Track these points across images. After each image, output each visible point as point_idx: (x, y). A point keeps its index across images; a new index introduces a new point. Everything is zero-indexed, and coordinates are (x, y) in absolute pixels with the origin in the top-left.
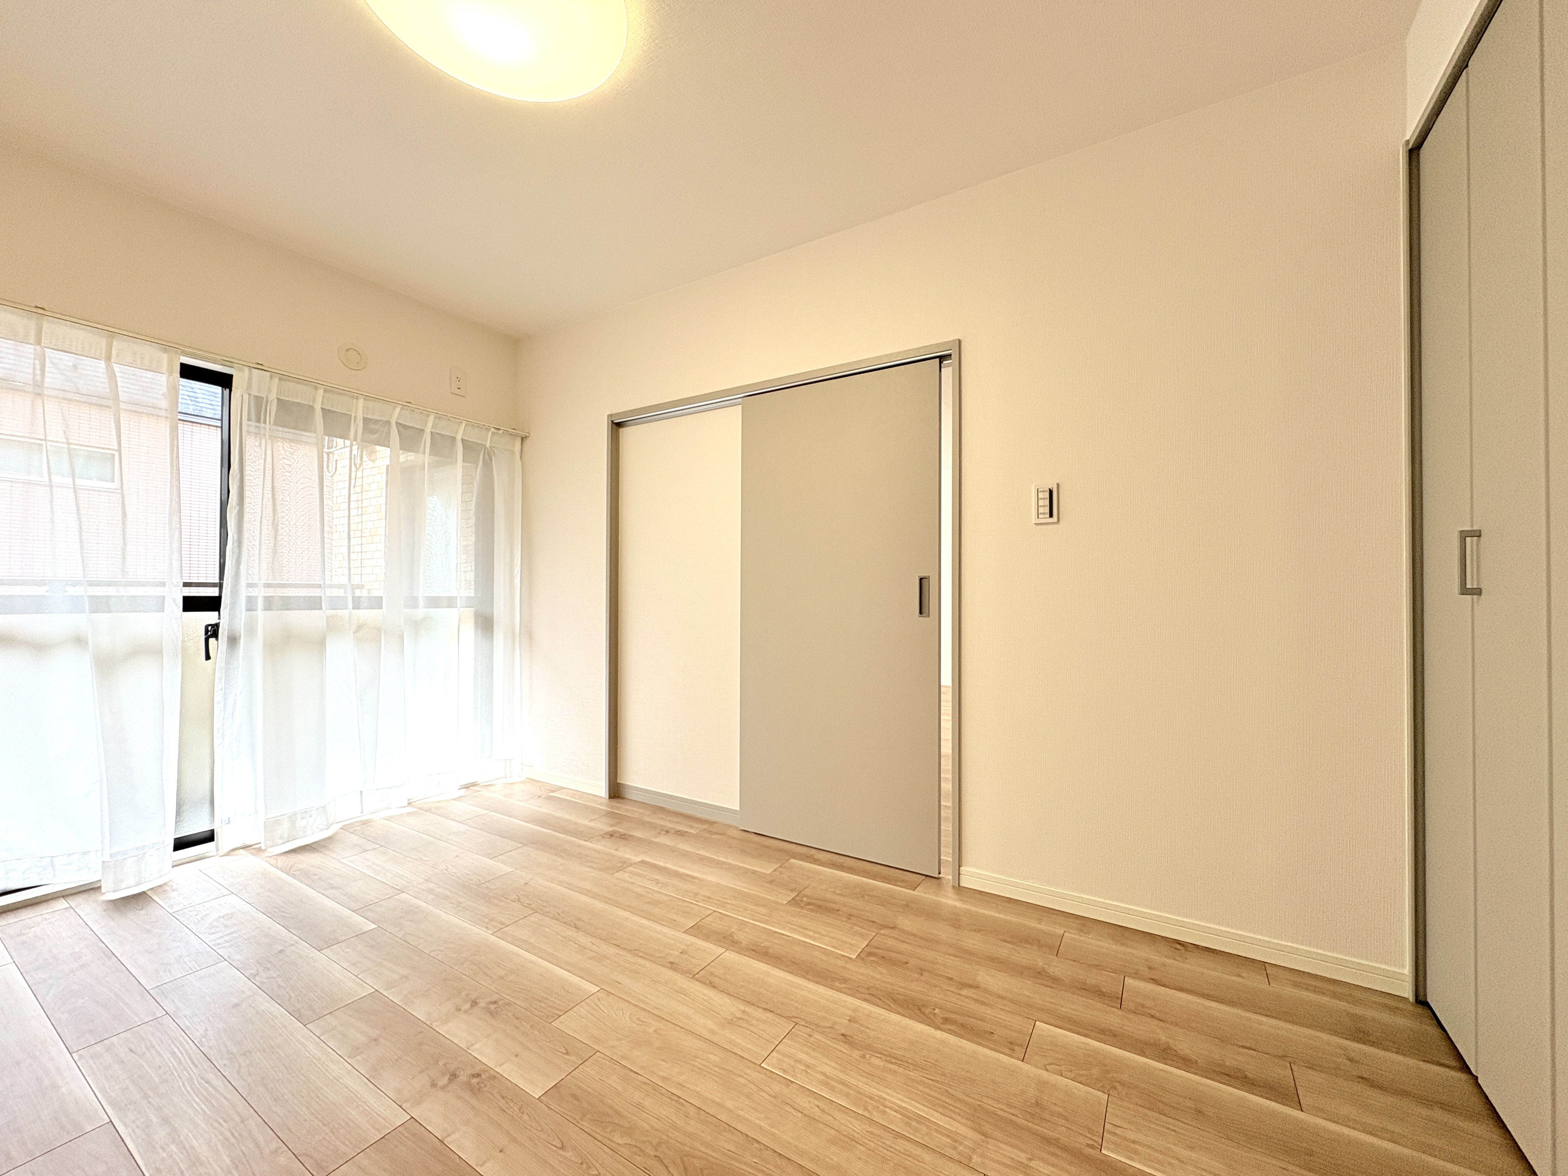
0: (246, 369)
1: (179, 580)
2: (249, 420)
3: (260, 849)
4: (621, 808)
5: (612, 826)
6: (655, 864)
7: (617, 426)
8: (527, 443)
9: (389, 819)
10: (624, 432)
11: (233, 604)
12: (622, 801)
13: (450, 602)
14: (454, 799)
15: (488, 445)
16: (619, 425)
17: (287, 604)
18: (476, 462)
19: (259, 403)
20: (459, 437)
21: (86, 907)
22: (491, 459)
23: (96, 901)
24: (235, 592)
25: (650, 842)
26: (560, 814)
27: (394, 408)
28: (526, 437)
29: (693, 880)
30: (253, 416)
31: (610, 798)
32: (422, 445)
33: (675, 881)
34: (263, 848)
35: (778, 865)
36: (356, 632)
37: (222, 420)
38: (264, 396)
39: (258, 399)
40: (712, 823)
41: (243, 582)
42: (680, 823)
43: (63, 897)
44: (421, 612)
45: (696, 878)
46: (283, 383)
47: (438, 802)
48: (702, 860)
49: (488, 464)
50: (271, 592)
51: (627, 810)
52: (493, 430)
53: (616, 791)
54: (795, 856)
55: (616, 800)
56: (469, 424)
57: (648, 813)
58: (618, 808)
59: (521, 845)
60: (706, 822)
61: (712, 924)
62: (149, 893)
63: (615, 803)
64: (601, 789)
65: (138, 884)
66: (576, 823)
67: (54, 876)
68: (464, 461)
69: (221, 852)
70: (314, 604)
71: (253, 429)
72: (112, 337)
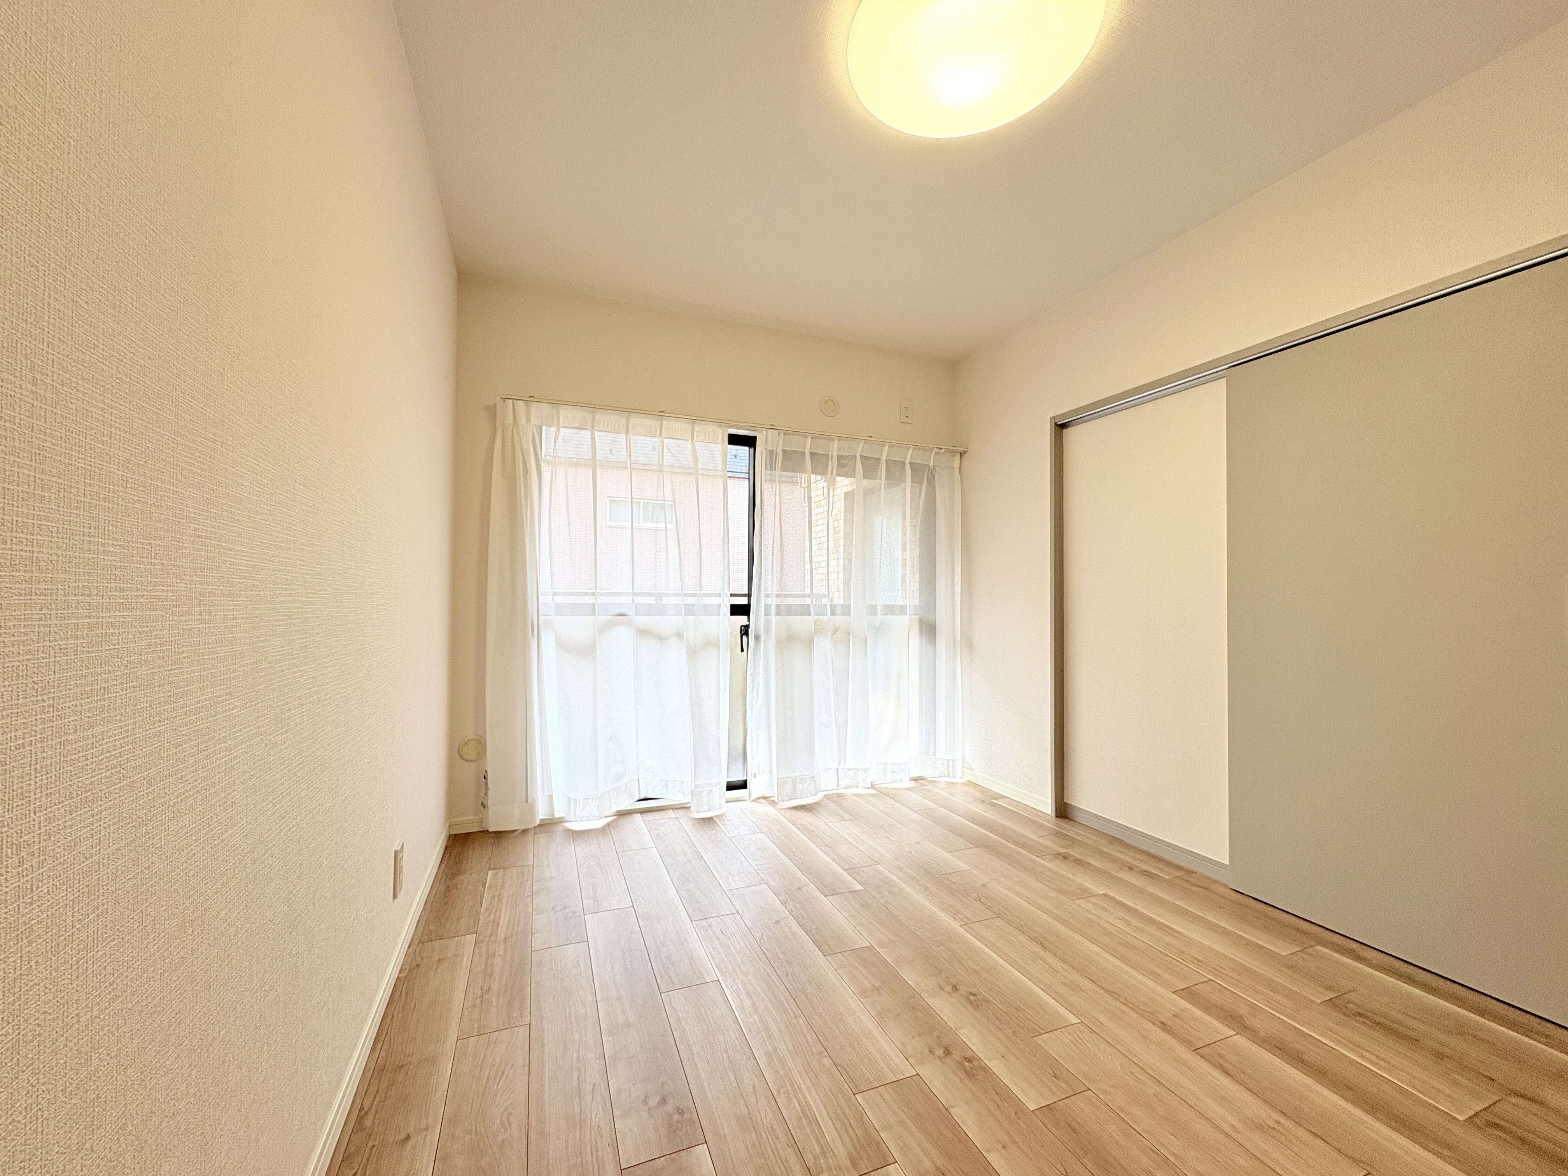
0: (764, 430)
1: (726, 592)
2: (766, 469)
3: (774, 801)
4: (1072, 831)
5: (1064, 847)
6: (1121, 902)
7: (1061, 427)
8: (965, 457)
9: (858, 795)
10: (1068, 433)
11: (757, 610)
12: (1070, 822)
13: (902, 610)
14: (907, 789)
15: (931, 465)
16: (1063, 426)
17: (789, 611)
18: (920, 483)
19: (771, 454)
20: (907, 461)
21: (683, 820)
22: (934, 478)
23: (689, 817)
24: (758, 602)
25: (1111, 876)
26: (1006, 822)
27: (859, 444)
28: (965, 452)
29: (1176, 935)
30: (768, 467)
31: (1057, 816)
32: (879, 472)
33: (1151, 928)
34: (776, 801)
35: (1299, 949)
36: (833, 634)
37: (749, 473)
38: (774, 449)
39: (771, 452)
40: (1189, 872)
41: (763, 593)
42: (1145, 862)
43: (673, 809)
44: (878, 619)
45: (1179, 933)
46: (787, 436)
47: (894, 789)
48: (1183, 913)
49: (931, 483)
50: (779, 601)
51: (1078, 834)
52: (936, 450)
53: (1063, 811)
54: (1325, 943)
55: (1065, 820)
56: (917, 448)
57: (1104, 842)
58: (1065, 829)
59: (972, 846)
60: (1180, 868)
61: (1210, 995)
62: (715, 818)
63: (1062, 823)
64: (1047, 806)
65: (709, 810)
66: (1024, 836)
67: (668, 794)
68: (912, 482)
69: (752, 799)
70: (805, 610)
71: (768, 478)
72: (694, 423)
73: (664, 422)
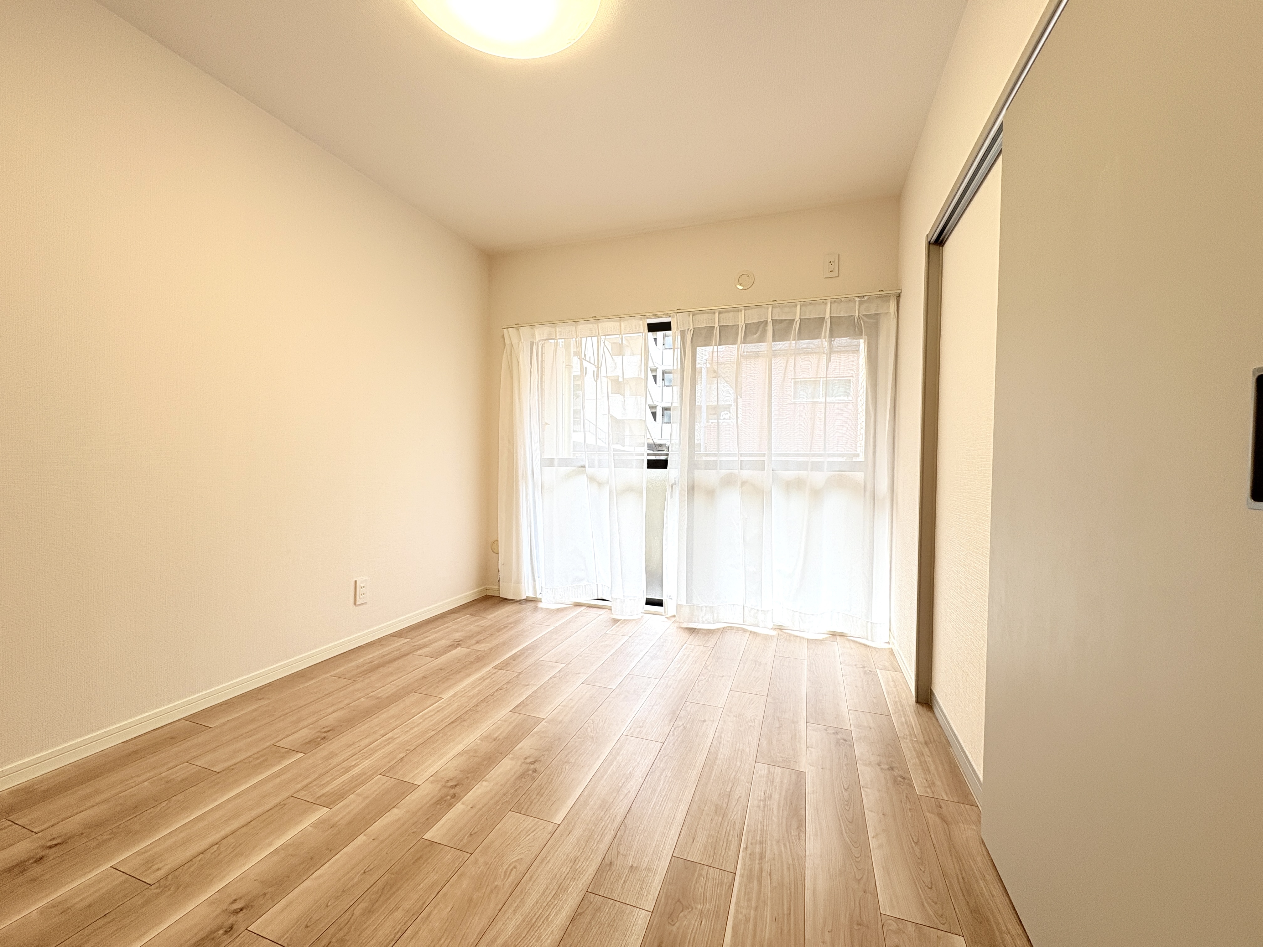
15: (857, 316)
20: (827, 316)
27: (768, 308)
28: (899, 294)
31: (917, 702)
52: (858, 299)
53: (929, 698)
72: (620, 320)
73: (599, 324)
